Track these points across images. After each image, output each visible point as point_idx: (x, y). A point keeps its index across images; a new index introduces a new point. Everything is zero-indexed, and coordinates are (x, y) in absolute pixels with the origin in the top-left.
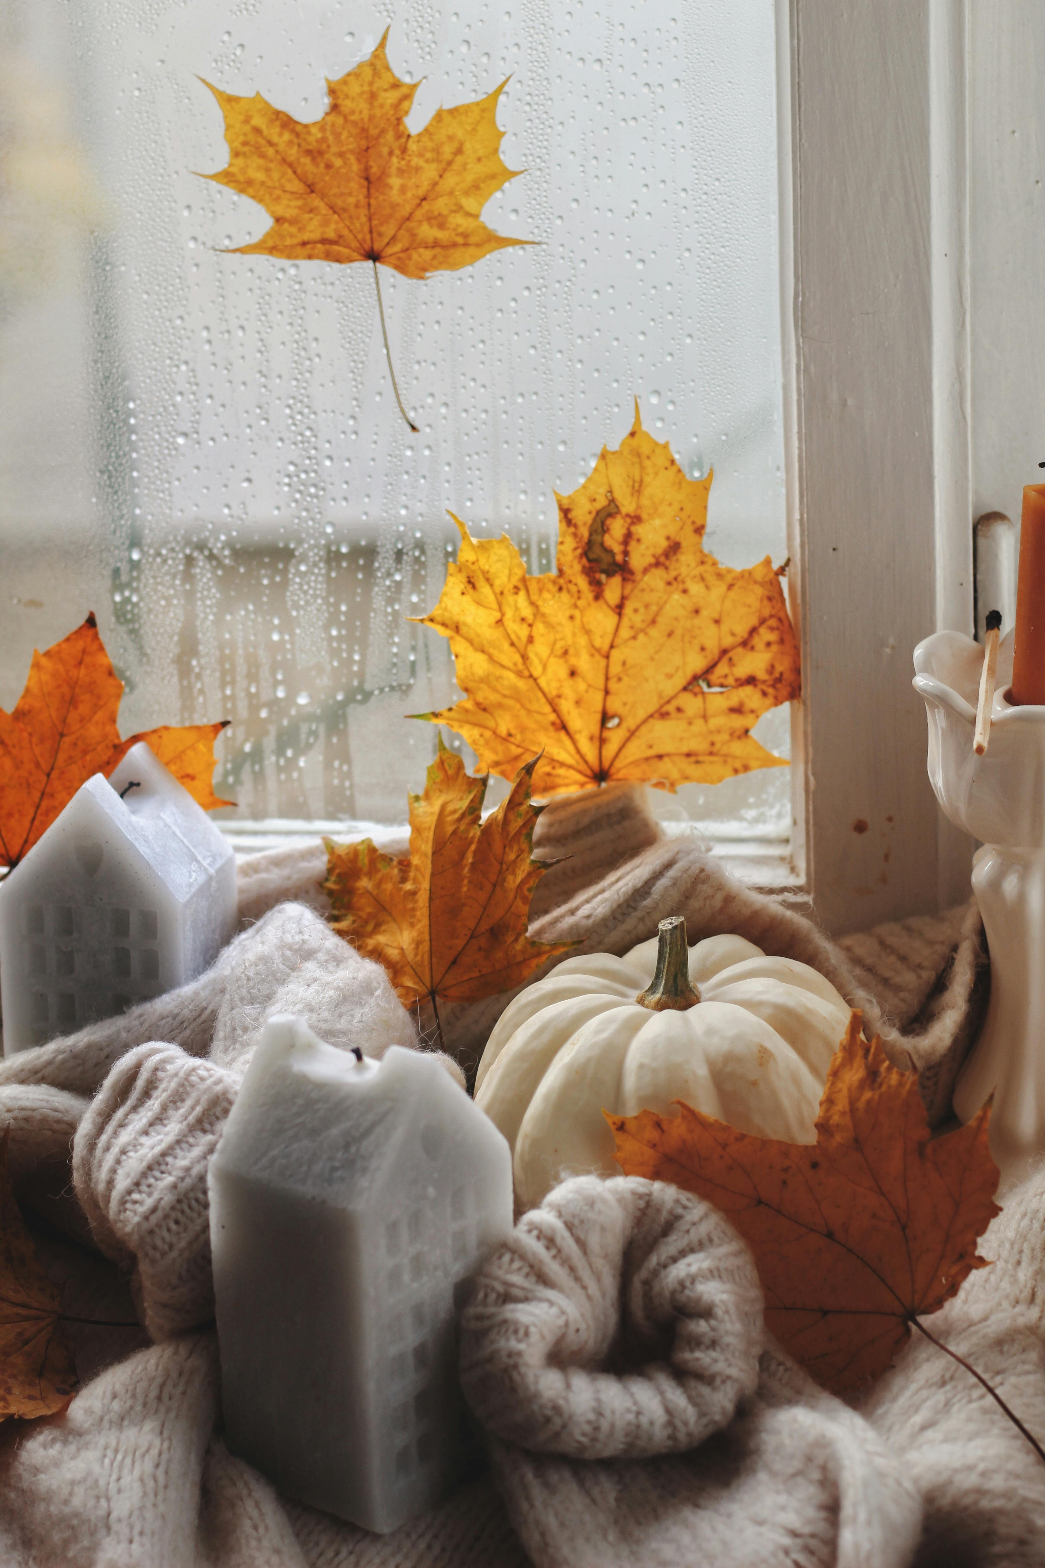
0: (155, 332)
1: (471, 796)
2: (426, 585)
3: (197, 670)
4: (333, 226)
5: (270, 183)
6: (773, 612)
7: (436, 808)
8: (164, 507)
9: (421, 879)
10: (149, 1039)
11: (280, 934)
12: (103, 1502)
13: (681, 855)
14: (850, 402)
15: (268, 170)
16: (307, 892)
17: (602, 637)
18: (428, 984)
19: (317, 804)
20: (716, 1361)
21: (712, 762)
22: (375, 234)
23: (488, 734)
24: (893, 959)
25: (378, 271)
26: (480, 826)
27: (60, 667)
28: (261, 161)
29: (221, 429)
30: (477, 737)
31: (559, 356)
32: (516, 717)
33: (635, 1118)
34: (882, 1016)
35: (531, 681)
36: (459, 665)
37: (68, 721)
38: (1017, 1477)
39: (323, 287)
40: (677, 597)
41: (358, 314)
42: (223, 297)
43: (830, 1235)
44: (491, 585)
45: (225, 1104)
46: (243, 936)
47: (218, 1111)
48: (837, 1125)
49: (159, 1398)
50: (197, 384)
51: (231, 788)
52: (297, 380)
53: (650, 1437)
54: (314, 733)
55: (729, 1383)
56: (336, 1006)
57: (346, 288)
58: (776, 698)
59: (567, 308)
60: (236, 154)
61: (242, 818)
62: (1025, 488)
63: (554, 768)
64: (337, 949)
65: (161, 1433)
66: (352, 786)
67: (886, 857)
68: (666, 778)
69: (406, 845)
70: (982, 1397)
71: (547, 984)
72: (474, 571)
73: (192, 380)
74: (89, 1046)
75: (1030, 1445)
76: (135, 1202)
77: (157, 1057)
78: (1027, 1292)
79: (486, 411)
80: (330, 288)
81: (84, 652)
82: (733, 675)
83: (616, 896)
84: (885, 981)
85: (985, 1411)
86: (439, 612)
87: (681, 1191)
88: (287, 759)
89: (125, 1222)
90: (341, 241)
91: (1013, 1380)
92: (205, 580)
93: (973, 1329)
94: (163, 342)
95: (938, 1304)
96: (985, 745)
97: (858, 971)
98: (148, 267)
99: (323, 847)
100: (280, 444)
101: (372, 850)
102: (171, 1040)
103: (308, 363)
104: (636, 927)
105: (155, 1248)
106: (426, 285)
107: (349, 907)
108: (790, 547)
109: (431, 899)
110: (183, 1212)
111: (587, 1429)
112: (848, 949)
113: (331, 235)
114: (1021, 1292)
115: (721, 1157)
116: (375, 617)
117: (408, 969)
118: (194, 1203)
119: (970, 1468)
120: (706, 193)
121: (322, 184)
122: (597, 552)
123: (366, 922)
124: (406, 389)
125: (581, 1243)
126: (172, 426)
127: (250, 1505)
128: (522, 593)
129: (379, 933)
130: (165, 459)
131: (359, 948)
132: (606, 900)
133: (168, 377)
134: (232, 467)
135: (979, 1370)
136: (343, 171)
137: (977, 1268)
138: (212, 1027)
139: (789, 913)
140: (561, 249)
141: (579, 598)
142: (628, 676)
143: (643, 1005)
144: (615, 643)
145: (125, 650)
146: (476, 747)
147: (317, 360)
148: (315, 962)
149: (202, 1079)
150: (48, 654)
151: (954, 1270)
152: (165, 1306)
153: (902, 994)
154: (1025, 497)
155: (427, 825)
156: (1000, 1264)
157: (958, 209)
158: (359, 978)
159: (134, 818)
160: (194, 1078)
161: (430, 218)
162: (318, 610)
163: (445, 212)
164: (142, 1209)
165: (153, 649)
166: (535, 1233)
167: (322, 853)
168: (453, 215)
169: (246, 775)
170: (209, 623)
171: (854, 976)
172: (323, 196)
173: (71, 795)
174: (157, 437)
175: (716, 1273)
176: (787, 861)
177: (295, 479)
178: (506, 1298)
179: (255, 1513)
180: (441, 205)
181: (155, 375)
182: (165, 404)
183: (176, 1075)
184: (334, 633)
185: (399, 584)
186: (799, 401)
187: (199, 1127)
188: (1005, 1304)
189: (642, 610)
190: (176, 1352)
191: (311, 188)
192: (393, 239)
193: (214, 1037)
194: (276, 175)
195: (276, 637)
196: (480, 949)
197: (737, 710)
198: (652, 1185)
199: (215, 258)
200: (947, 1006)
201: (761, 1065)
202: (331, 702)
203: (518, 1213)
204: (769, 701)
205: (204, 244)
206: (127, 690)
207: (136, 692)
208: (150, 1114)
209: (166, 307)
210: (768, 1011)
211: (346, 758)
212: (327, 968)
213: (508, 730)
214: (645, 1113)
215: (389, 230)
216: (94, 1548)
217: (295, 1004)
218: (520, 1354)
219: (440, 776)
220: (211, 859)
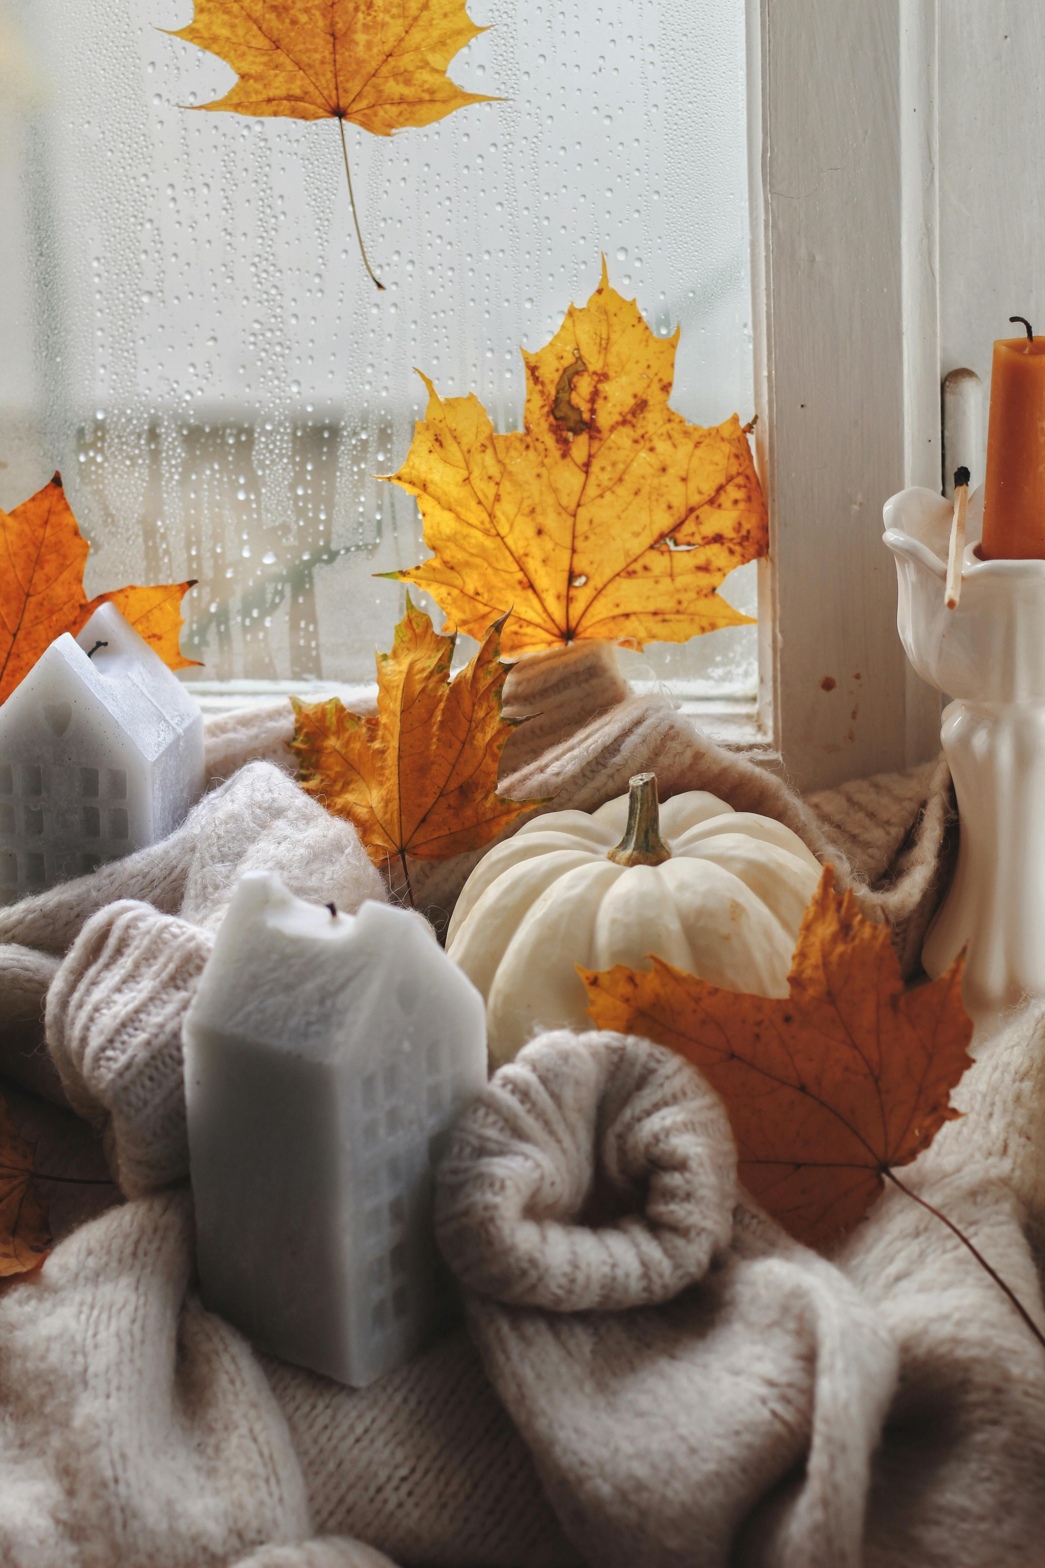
0: (119, 190)
1: (440, 655)
2: (392, 444)
3: (162, 530)
4: (298, 83)
5: (234, 40)
6: (741, 470)
7: (404, 667)
8: (129, 366)
9: (390, 738)
10: (120, 898)
11: (250, 793)
12: (80, 1359)
13: (650, 712)
14: (818, 258)
15: (233, 26)
16: (275, 752)
17: (568, 495)
18: (398, 843)
19: (283, 663)
20: (690, 1213)
21: (679, 621)
22: (340, 91)
23: (455, 592)
24: (861, 815)
25: (344, 128)
26: (449, 684)
27: (26, 528)
28: (226, 17)
29: (186, 287)
30: (445, 595)
31: (526, 212)
32: (483, 575)
33: (609, 973)
34: (852, 872)
35: (498, 538)
36: (426, 524)
37: (33, 581)
38: (993, 1326)
39: (288, 144)
40: (643, 454)
41: (324, 171)
42: (187, 154)
43: (803, 1089)
44: (459, 443)
45: (198, 961)
46: (212, 795)
47: (191, 968)
48: (811, 979)
49: (134, 1254)
50: (161, 243)
51: (198, 648)
52: (262, 237)
53: (626, 1289)
54: (281, 594)
55: (704, 1236)
56: (307, 863)
57: (312, 145)
58: (743, 556)
59: (534, 165)
60: (201, 10)
61: (208, 679)
62: (995, 343)
63: (521, 627)
64: (306, 808)
65: (137, 1288)
66: (318, 646)
67: (854, 715)
68: (634, 636)
69: (374, 704)
70: (956, 1248)
71: (518, 841)
72: (441, 429)
73: (157, 238)
74: (60, 906)
75: (1004, 1295)
76: (109, 1059)
77: (129, 915)
78: (999, 1144)
79: (452, 269)
80: (295, 145)
81: (49, 511)
82: (700, 533)
83: (585, 753)
84: (854, 838)
85: (960, 1261)
86: (407, 470)
87: (654, 1045)
88: (252, 619)
89: (99, 1079)
90: (307, 97)
91: (987, 1230)
92: (170, 440)
93: (947, 1180)
94: (127, 200)
95: (911, 1156)
96: (957, 599)
97: (826, 828)
98: (111, 125)
99: (290, 707)
100: (245, 302)
101: (340, 709)
102: (142, 899)
103: (273, 220)
104: (606, 784)
105: (129, 1104)
106: (392, 142)
107: (317, 766)
108: (757, 404)
109: (400, 757)
110: (157, 1068)
111: (563, 1281)
112: (816, 806)
113: (297, 92)
114: (994, 1144)
115: (695, 1011)
116: (340, 477)
117: (377, 827)
118: (168, 1059)
119: (945, 1317)
120: (673, 49)
121: (287, 40)
122: (564, 410)
123: (335, 781)
124: (372, 247)
125: (556, 1098)
126: (136, 284)
127: (226, 1360)
128: (490, 451)
129: (347, 792)
130: (130, 318)
131: (328, 807)
132: (575, 758)
133: (132, 235)
134: (198, 326)
135: (953, 1221)
136: (309, 26)
137: (950, 1119)
138: (182, 885)
139: (758, 770)
140: (527, 105)
141: (546, 456)
142: (595, 534)
143: (614, 861)
144: (582, 502)
145: (90, 510)
146: (444, 606)
147: (282, 217)
148: (285, 820)
149: (175, 936)
150: (13, 514)
151: (927, 1122)
152: (139, 1163)
153: (870, 850)
154: (996, 352)
155: (395, 684)
156: (972, 1117)
157: (928, 65)
158: (330, 836)
159: (102, 678)
160: (166, 936)
161: (395, 75)
162: (284, 469)
163: (411, 68)
164: (115, 1066)
165: (118, 510)
166: (510, 1087)
167: (289, 712)
168: (420, 71)
169: (212, 635)
170: (174, 483)
171: (823, 833)
172: (288, 53)
173: (38, 656)
174: (121, 295)
175: (690, 1127)
176: (754, 719)
177: (261, 338)
178: (482, 1151)
179: (231, 1368)
180: (407, 61)
181: (120, 234)
182: (130, 262)
183: (148, 932)
184: (300, 492)
185: (364, 443)
186: (767, 257)
187: (172, 984)
188: (978, 1156)
189: (609, 468)
190: (151, 1209)
191: (277, 45)
192: (359, 94)
193: (186, 896)
194: (241, 31)
195: (241, 496)
196: (449, 807)
197: (704, 568)
198: (626, 1039)
199: (180, 115)
200: (917, 862)
201: (733, 919)
202: (297, 562)
203: (492, 1068)
204: (736, 558)
205: (168, 100)
206: (92, 551)
207: (101, 552)
208: (123, 972)
209: (130, 165)
210: (739, 866)
211: (312, 619)
212: (297, 826)
213: (476, 589)
214: (619, 968)
215: (355, 86)
216: (71, 1403)
217: (265, 862)
218: (496, 1207)
219: (409, 634)
220: (179, 718)
